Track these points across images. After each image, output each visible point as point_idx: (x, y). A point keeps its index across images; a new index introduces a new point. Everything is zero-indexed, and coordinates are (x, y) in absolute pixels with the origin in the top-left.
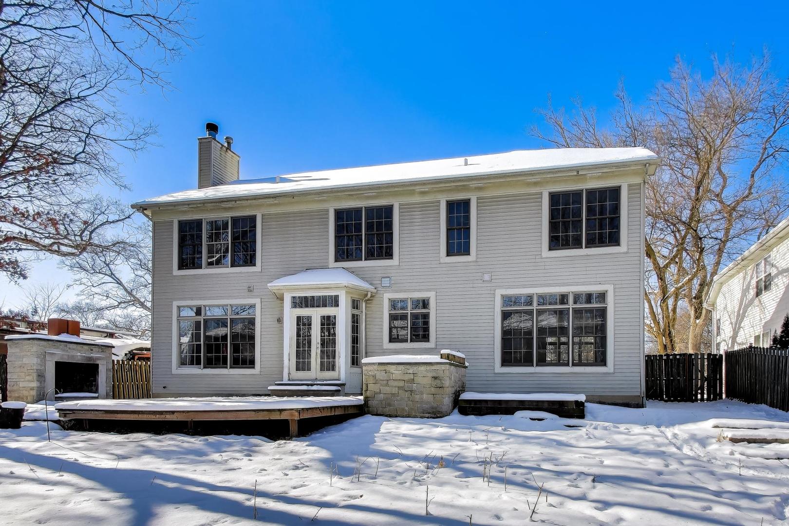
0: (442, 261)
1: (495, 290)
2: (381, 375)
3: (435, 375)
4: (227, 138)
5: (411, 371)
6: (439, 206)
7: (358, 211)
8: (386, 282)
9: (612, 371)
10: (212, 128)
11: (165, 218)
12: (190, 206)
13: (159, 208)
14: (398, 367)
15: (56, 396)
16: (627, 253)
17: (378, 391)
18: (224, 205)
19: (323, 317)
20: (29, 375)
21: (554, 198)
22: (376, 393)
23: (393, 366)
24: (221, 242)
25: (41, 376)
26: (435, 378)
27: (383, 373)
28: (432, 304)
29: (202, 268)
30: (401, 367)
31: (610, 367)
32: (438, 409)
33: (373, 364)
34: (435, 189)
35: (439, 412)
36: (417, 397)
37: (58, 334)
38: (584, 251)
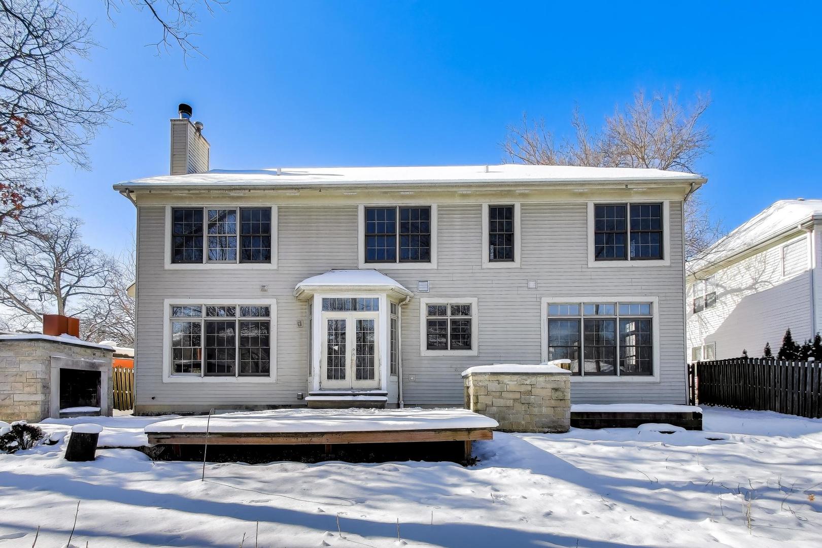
0: (484, 266)
1: (540, 298)
2: (493, 386)
3: (555, 386)
4: (197, 123)
5: (528, 382)
6: (481, 210)
7: (391, 211)
8: (422, 286)
9: (658, 380)
10: (185, 109)
11: (155, 203)
12: (191, 192)
13: (150, 192)
14: (513, 377)
15: (61, 411)
16: (670, 267)
17: (490, 403)
18: (233, 194)
19: (360, 322)
20: (30, 386)
21: (600, 209)
22: (487, 406)
23: (507, 376)
24: (227, 235)
25: (46, 387)
26: (556, 390)
27: (496, 384)
28: (474, 310)
29: (202, 263)
30: (516, 378)
31: (656, 377)
32: (560, 423)
33: (485, 374)
34: (477, 193)
35: (561, 426)
36: (536, 410)
37: (59, 334)
38: (629, 263)
